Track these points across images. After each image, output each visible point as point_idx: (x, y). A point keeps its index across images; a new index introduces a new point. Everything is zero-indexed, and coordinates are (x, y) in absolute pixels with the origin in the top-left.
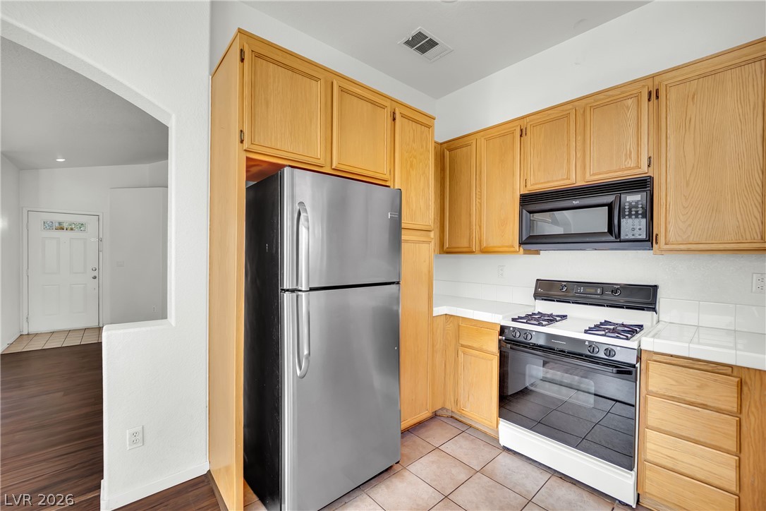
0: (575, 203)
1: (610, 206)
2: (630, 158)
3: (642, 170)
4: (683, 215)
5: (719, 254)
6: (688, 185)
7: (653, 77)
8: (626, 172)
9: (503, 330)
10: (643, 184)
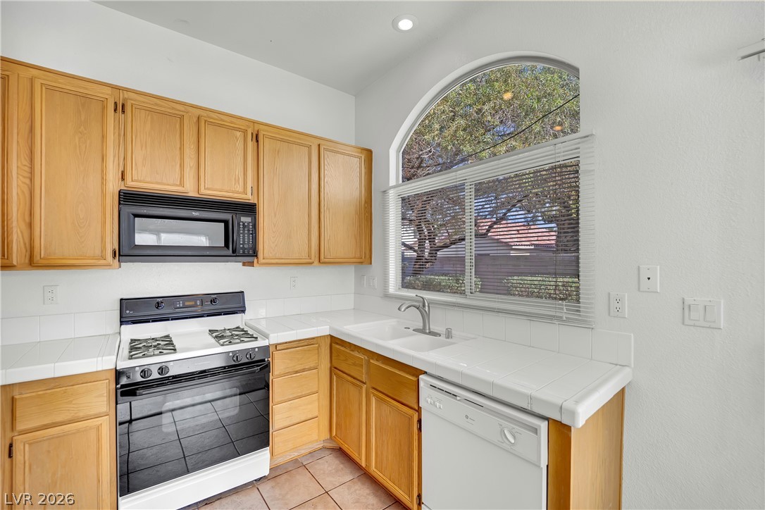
0: (195, 214)
1: (226, 222)
2: (239, 183)
3: (249, 197)
4: (273, 237)
5: (291, 266)
6: (275, 215)
7: (254, 122)
8: (236, 195)
9: (119, 374)
10: (250, 209)
